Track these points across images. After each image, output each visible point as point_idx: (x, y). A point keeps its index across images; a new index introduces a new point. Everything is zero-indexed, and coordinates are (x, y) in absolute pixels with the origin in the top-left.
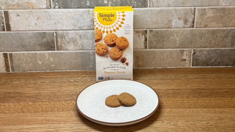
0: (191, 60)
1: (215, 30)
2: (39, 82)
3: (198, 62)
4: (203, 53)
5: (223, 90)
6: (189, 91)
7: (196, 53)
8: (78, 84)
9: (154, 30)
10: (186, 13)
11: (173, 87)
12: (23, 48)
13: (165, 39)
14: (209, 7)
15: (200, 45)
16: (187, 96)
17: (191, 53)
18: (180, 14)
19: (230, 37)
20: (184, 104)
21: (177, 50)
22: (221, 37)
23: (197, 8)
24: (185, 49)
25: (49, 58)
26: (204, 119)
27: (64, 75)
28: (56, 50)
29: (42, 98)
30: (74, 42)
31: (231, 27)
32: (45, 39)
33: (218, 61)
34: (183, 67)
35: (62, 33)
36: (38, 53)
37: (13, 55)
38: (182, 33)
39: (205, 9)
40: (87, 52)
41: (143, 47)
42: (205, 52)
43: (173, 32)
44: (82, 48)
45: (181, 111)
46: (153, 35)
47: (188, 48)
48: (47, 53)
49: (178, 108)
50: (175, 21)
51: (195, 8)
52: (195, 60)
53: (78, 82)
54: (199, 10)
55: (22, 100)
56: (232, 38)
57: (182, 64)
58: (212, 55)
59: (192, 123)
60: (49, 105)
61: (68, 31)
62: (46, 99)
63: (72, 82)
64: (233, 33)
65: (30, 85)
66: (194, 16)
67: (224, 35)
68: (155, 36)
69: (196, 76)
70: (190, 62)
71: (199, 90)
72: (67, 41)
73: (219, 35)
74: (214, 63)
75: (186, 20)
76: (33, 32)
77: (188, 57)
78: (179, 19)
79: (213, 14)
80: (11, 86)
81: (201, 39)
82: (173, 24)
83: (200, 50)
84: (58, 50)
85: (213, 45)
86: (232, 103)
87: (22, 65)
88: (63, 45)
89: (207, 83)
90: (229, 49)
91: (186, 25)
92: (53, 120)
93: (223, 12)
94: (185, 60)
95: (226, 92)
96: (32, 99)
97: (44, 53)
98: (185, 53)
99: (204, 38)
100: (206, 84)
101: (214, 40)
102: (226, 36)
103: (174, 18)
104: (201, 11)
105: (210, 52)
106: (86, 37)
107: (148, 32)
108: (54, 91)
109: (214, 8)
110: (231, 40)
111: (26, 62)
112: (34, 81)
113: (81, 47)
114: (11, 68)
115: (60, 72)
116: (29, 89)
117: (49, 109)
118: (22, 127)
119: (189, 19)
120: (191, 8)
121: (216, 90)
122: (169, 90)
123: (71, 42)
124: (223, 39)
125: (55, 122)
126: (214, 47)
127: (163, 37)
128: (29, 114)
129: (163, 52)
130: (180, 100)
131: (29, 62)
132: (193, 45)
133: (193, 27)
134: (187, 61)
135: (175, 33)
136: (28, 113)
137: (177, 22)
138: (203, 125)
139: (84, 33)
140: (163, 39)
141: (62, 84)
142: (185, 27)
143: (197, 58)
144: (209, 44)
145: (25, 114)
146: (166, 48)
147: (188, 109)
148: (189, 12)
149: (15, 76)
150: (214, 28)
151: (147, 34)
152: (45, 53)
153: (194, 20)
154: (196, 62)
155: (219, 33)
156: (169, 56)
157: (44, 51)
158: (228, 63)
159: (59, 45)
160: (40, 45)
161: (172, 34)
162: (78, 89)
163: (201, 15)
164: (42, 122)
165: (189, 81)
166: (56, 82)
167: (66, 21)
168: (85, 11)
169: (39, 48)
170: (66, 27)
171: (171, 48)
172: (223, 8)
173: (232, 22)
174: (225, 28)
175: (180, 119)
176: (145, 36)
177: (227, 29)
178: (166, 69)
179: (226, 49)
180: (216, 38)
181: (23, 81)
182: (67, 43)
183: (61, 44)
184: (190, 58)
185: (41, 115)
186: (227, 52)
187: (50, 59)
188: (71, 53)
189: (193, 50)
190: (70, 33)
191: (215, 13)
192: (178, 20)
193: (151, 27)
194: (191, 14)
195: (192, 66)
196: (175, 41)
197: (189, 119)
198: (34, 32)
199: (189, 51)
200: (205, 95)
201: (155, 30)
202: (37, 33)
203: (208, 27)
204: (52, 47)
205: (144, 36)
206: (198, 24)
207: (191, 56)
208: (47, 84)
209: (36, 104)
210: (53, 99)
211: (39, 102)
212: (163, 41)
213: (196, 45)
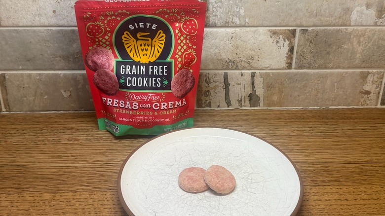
0: (381, 93)
2: (64, 139)
9: (310, 29)
12: (28, 63)
13: (332, 48)
17: (382, 78)
21: (354, 73)
24: (370, 71)
29: (73, 181)
34: (363, 106)
36: (61, 75)
37: (7, 77)
38: (369, 37)
41: (283, 64)
43: (350, 34)
46: (308, 39)
47: (378, 68)
48: (80, 75)
50: (357, 11)
55: (28, 186)
57: (362, 100)
60: (91, 202)
62: (82, 185)
65: (45, 147)
68: (311, 42)
70: (378, 97)
75: (382, 8)
76: (50, 28)
77: (375, 86)
78: (368, 6)
80: (4, 148)
82: (354, 16)
87: (27, 99)
91: (381, 20)
94: (368, 93)
96: (50, 184)
97: (73, 74)
98: (370, 78)
103: (357, 4)
107: (297, 34)
108: (99, 164)
111: (36, 92)
112: (54, 135)
114: (4, 104)
116: (43, 156)
122: (350, 163)
127: (330, 45)
129: (325, 77)
130: (383, 189)
131: (42, 94)
134: (372, 94)
135: (354, 36)
137: (362, 13)
140: (328, 50)
141: (115, 143)
142: (378, 23)
146: (332, 68)
149: (13, 124)
151: (294, 36)
152: (77, 74)
156: (336, 84)
157: (73, 69)
160: (64, 58)
161: (349, 39)
166: (101, 138)
169: (62, 64)
171: (344, 68)
176: (291, 43)
178: (328, 110)
181: (30, 136)
184: (378, 89)
187: (86, 86)
192: (364, 7)
193: (304, 23)
195: (382, 104)
196: (354, 53)
198: (51, 30)
199: (378, 73)
201: (313, 30)
202: (58, 32)
205: (287, 42)
207: (381, 84)
208: (82, 144)
209: (59, 198)
210: (98, 183)
211: (66, 194)
212: (328, 53)
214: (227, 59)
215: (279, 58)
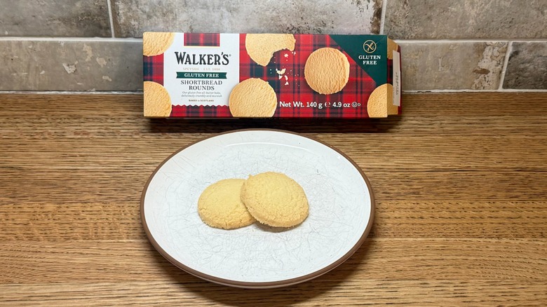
0: (504, 72)
2: (70, 132)
3: (521, 78)
4: (541, 52)
6: (495, 175)
7: (520, 54)
11: (450, 161)
12: (16, 27)
13: (434, 11)
15: (536, 30)
16: (490, 194)
17: (505, 52)
20: (481, 221)
21: (465, 45)
24: (488, 42)
25: (93, 58)
26: (540, 277)
28: (113, 35)
29: (83, 189)
30: (164, 15)
32: (78, 5)
34: (477, 89)
36: (62, 44)
41: (367, 33)
45: (474, 247)
47: (499, 38)
48: (88, 44)
49: (467, 236)
52: (514, 71)
55: (25, 194)
57: (476, 82)
59: (506, 289)
60: (104, 215)
62: (93, 193)
65: (45, 142)
68: (405, 3)
69: (514, 122)
70: (500, 78)
71: (525, 173)
72: (144, 12)
77: (495, 62)
81: (540, 14)
83: (534, 43)
84: (118, 35)
88: (133, 22)
92: (117, 270)
94: (485, 72)
96: (54, 192)
97: (78, 43)
98: (488, 52)
108: (116, 167)
111: (29, 65)
112: (56, 126)
113: (186, 30)
115: (127, 99)
116: (43, 155)
117: (103, 229)
118: (31, 289)
122: (439, 170)
123: (155, 15)
125: (122, 276)
127: (431, 8)
128: (49, 246)
129: (425, 50)
130: (472, 206)
131: (37, 68)
132: (514, 31)
134: (490, 74)
136: (46, 242)
138: (539, 297)
140: (429, 14)
141: (136, 140)
143: (522, 66)
145: (37, 246)
146: (435, 38)
147: (494, 241)
152: (83, 43)
154: (515, 76)
156: (440, 60)
157: (77, 36)
159: (122, 21)
160: (66, 21)
164: (87, 275)
165: (495, 140)
166: (118, 132)
169: (62, 29)
171: (451, 38)
175: (472, 273)
176: (377, 4)
178: (429, 95)
181: (24, 126)
182: (145, 16)
183: (128, 18)
184: (500, 67)
185: (81, 251)
187: (97, 59)
189: (514, 45)
195: (505, 86)
196: (465, 18)
197: (497, 276)
199: (499, 45)
200: (541, 190)
204: (101, 27)
205: (372, 3)
207: (504, 60)
208: (92, 140)
209: (66, 209)
210: (114, 192)
211: (74, 205)
212: (429, 18)
213: (525, 31)
214: (288, 25)
215: (361, 25)
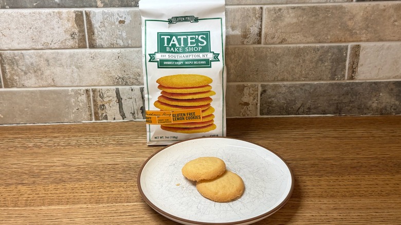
0: (259, 104)
1: (300, 49)
3: (270, 108)
4: (280, 90)
5: (306, 162)
7: (267, 92)
8: (40, 151)
10: (246, 17)
14: (288, 5)
15: (274, 76)
17: (257, 91)
18: (234, 19)
19: (329, 61)
22: (311, 62)
23: (265, 7)
24: (245, 84)
27: (19, 133)
28: (3, 86)
30: (35, 72)
31: (331, 42)
33: (308, 105)
34: (244, 116)
35: (12, 55)
38: (239, 54)
39: (280, 10)
40: (63, 90)
42: (284, 89)
44: (53, 84)
47: (252, 81)
51: (261, 8)
52: (265, 104)
53: (41, 147)
54: (269, 12)
56: (332, 62)
57: (242, 111)
58: (297, 94)
61: (23, 52)
63: (29, 147)
64: (334, 53)
66: (261, 22)
67: (317, 58)
69: (264, 134)
70: (257, 108)
72: (22, 70)
73: (308, 57)
74: (300, 110)
75: (246, 29)
77: (252, 98)
78: (233, 29)
79: (296, 19)
81: (274, 65)
83: (274, 85)
84: (6, 86)
85: (298, 75)
86: (320, 187)
88: (15, 78)
89: (280, 147)
90: (327, 84)
91: (246, 40)
93: (313, 14)
94: (247, 104)
95: (313, 165)
98: (246, 91)
99: (281, 63)
100: (279, 149)
101: (300, 66)
102: (321, 60)
104: (273, 12)
105: (293, 89)
106: (59, 62)
109: (298, 7)
110: (330, 67)
113: (50, 81)
115: (13, 128)
119: (251, 28)
120: (254, 8)
121: (294, 162)
123: (29, 72)
124: (316, 64)
126: (299, 81)
132: (260, 77)
133: (259, 42)
134: (250, 105)
137: (228, 34)
139: (54, 56)
141: (10, 151)
142: (245, 43)
143: (270, 100)
144: (290, 74)
148: (251, 14)
150: (298, 45)
153: (261, 29)
154: (267, 107)
155: (308, 54)
158: (327, 108)
159: (8, 77)
162: (37, 162)
163: (274, 20)
167: (17, 32)
168: (52, 14)
170: (19, 44)
172: (314, 7)
173: (331, 34)
174: (318, 45)
177: (323, 47)
179: (322, 84)
180: (303, 62)
182: (23, 73)
183: (12, 75)
186: (323, 89)
188: (32, 92)
189: (262, 86)
190: (28, 55)
191: (300, 16)
192: (229, 29)
194: (254, 19)
195: (262, 114)
199: (252, 86)
203: (286, 44)
206: (268, 38)
207: (257, 96)
213: (267, 77)
214: (116, 76)
